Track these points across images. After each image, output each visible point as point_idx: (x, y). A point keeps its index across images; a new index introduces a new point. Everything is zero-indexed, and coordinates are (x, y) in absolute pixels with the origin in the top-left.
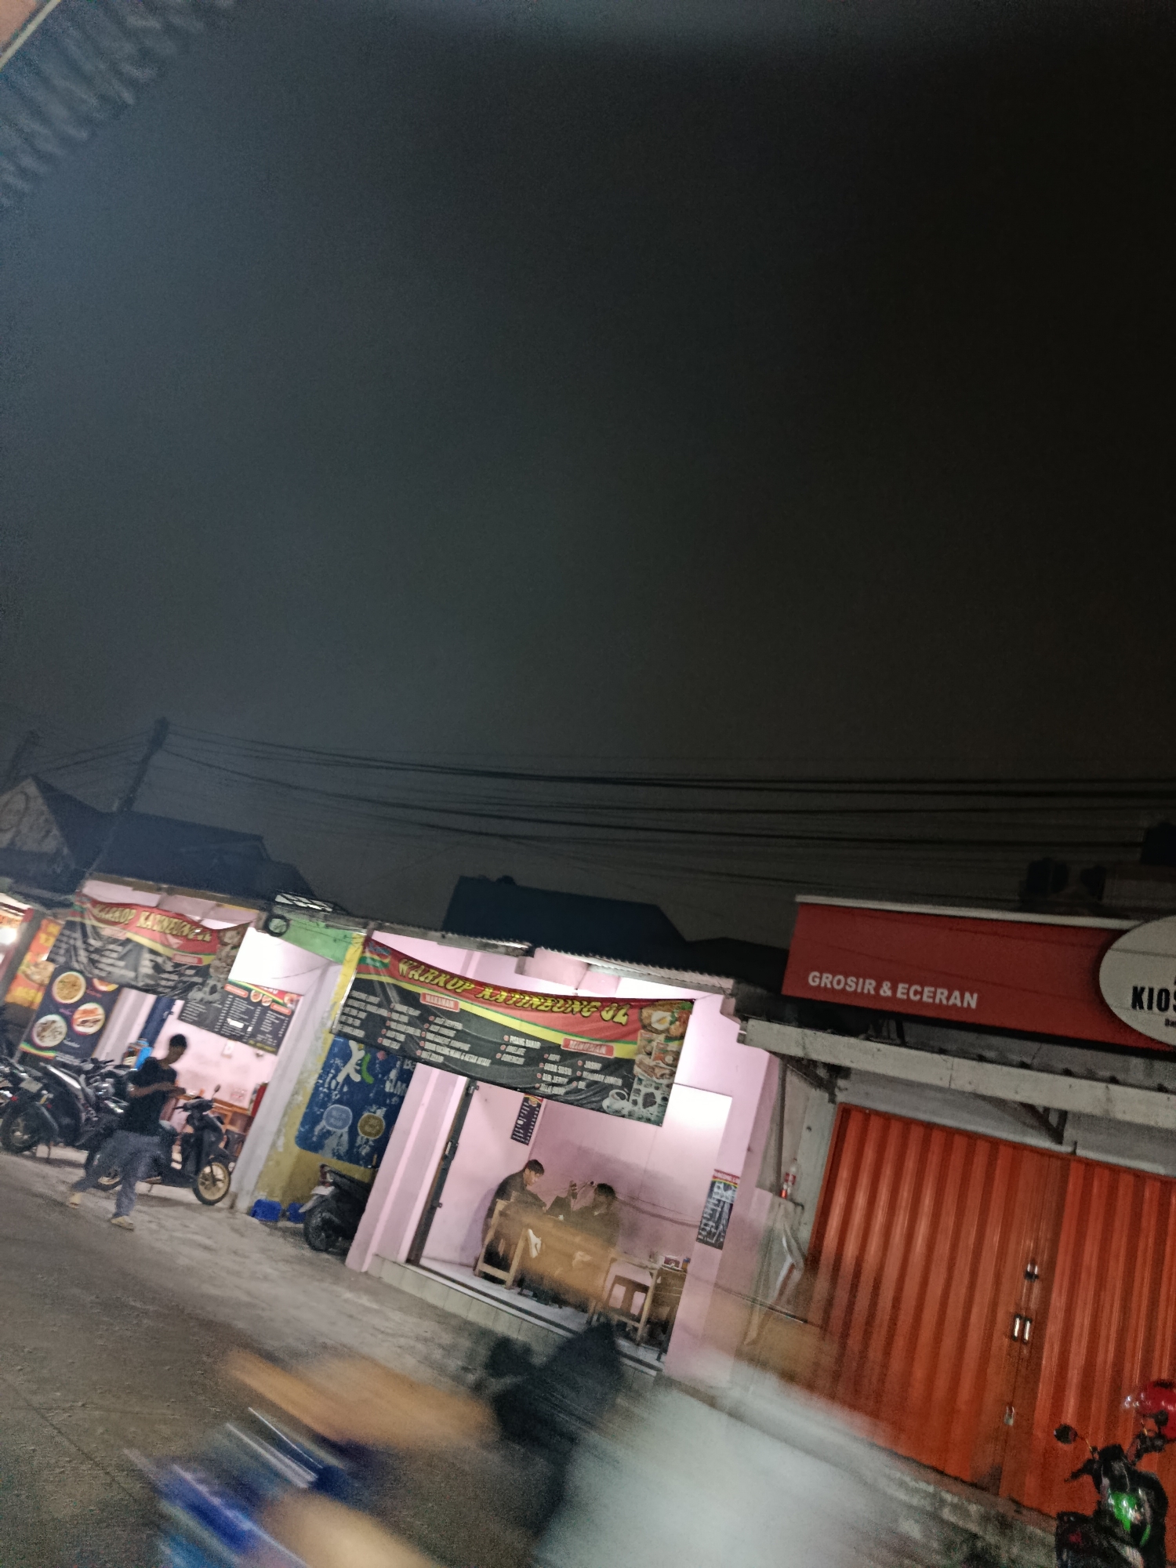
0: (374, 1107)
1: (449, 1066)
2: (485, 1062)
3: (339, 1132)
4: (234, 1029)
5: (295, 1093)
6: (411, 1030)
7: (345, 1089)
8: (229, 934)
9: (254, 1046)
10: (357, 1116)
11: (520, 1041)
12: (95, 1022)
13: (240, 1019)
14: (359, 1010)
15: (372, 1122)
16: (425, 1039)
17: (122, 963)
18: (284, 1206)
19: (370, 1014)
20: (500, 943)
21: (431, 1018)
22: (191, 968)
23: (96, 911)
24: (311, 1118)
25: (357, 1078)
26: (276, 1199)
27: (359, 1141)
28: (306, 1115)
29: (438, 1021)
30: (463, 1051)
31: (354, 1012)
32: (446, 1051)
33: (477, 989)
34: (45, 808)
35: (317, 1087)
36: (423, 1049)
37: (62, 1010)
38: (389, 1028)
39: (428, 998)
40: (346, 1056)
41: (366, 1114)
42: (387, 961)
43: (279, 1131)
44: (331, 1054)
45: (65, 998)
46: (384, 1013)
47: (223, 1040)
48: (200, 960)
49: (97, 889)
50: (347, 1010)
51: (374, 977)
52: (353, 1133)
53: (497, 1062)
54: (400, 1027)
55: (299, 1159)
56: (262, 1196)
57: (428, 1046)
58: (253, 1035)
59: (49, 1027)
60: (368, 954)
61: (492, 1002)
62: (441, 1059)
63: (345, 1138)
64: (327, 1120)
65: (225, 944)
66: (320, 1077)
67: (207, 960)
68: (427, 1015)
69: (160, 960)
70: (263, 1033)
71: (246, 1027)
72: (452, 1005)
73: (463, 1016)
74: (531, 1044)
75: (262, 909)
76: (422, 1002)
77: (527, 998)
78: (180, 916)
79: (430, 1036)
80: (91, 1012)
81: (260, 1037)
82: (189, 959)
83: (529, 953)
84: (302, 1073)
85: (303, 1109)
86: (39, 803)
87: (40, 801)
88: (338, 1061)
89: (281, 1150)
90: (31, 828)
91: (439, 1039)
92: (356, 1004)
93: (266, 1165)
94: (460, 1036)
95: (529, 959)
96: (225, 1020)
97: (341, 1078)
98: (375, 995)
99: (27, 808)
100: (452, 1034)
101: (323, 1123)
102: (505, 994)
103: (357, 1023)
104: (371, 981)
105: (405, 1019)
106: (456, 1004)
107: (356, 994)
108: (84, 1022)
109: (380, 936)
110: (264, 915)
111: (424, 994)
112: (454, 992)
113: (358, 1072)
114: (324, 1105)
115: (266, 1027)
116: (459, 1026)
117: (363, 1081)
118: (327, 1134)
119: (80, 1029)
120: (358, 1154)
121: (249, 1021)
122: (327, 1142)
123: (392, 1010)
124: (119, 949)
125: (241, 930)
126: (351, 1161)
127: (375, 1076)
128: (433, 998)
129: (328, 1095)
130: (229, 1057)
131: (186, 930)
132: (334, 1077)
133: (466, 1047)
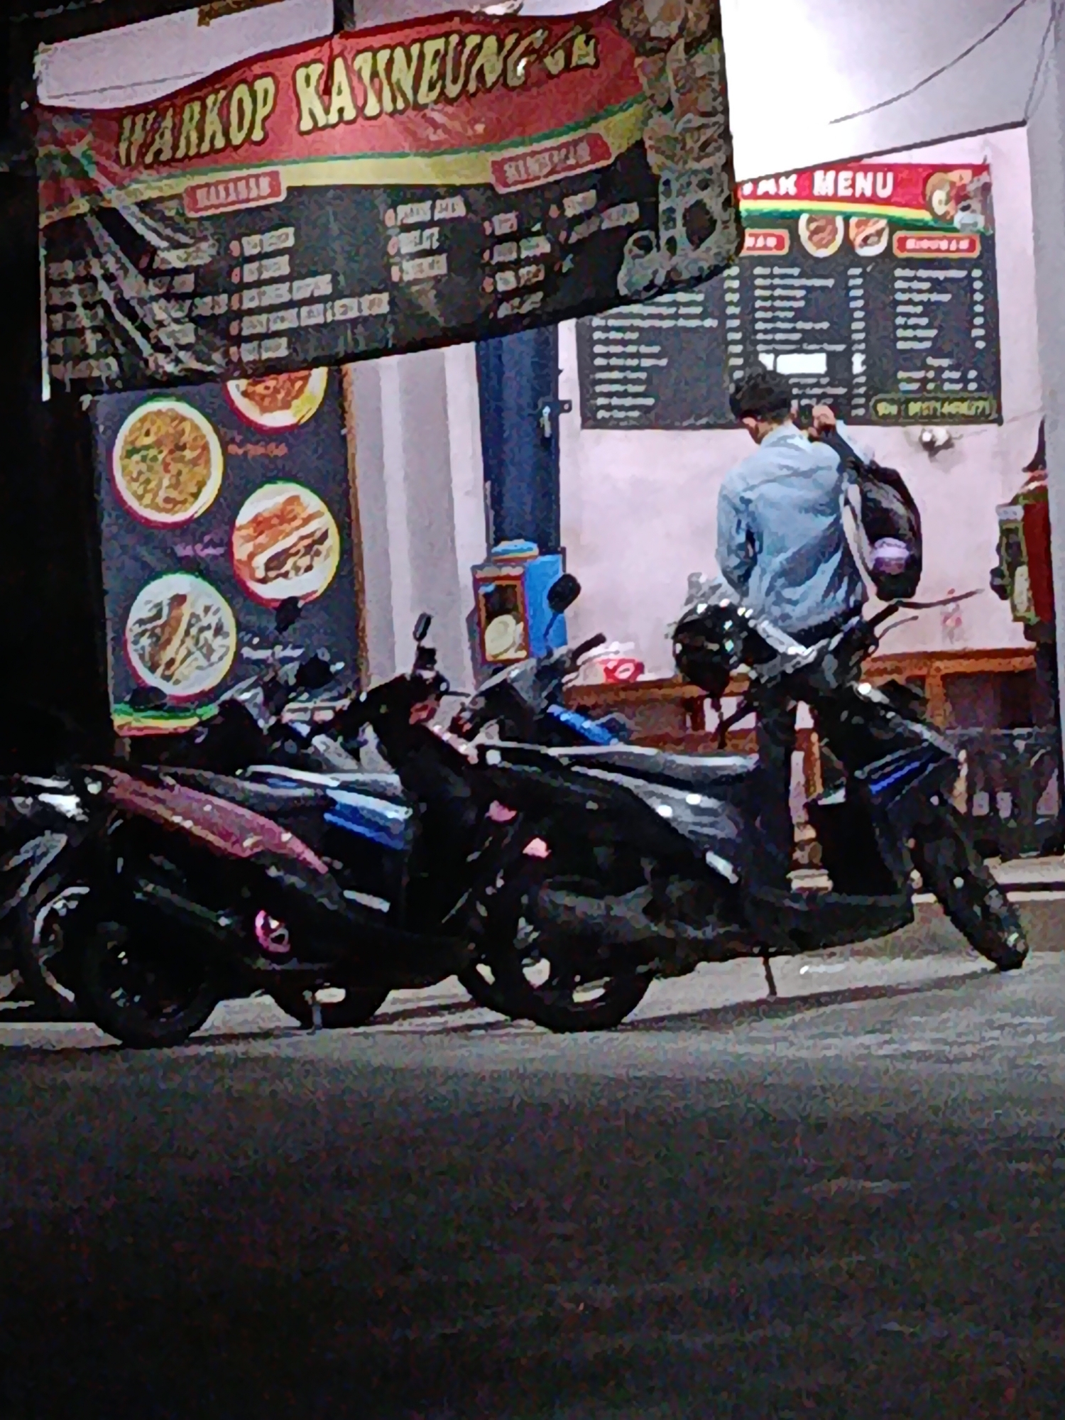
4: (801, 384)
12: (314, 545)
13: (805, 340)
22: (576, 184)
37: (183, 551)
45: (172, 504)
48: (598, 146)
58: (879, 382)
59: (172, 625)
67: (616, 131)
69: (452, 210)
70: (912, 359)
71: (838, 364)
80: (284, 516)
81: (908, 380)
82: (557, 160)
108: (275, 563)
115: (914, 333)
119: (276, 591)
121: (840, 333)
131: (490, 60)
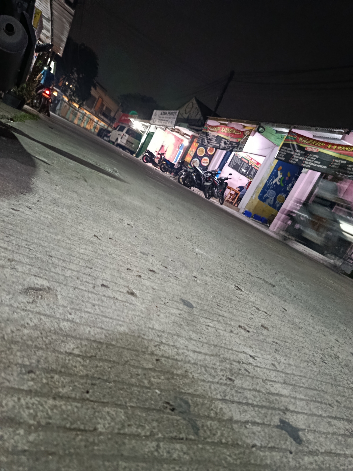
0: (282, 194)
1: (313, 168)
2: (325, 167)
3: (271, 198)
4: (243, 172)
5: (260, 183)
6: (301, 158)
7: (275, 186)
8: (247, 132)
9: (248, 178)
10: (277, 195)
11: (339, 161)
12: (207, 163)
13: (245, 169)
14: (284, 152)
15: (281, 198)
16: (305, 161)
17: (216, 142)
18: (253, 215)
19: (287, 153)
20: (337, 130)
21: (308, 154)
22: (235, 142)
23: (210, 128)
24: (264, 192)
25: (278, 183)
26: (251, 211)
27: (276, 203)
28: (262, 191)
29: (310, 155)
30: (317, 164)
31: (282, 153)
32: (312, 164)
33: (326, 145)
34: (197, 106)
35: (266, 183)
36: (304, 163)
37: (199, 158)
38: (293, 157)
39: (308, 148)
40: (277, 176)
41: (280, 195)
42: (295, 138)
43: (254, 193)
44: (272, 174)
45: (200, 155)
46: (293, 153)
47: (240, 174)
48: (237, 140)
49: (210, 122)
50: (280, 152)
51: (290, 143)
52: (275, 199)
53: (328, 167)
54: (297, 156)
55: (258, 202)
56: (247, 210)
57: (306, 162)
58: (248, 175)
59: (195, 162)
60: (289, 136)
61: (331, 149)
62: (310, 166)
63: (273, 200)
64: (268, 194)
65: (245, 135)
66: (268, 180)
67: (239, 140)
68: (306, 153)
69: (226, 141)
70: (251, 175)
71: (246, 172)
72: (316, 150)
73: (319, 153)
74: (342, 162)
75: (257, 124)
76: (306, 149)
77: (344, 148)
78: (233, 128)
79: (307, 159)
80: (206, 160)
81: (250, 176)
82: (235, 140)
83: (348, 133)
84: (262, 178)
85: (261, 189)
86: (196, 105)
87: (196, 104)
88: (274, 177)
89: (254, 199)
90: (193, 112)
91: (310, 160)
92: (283, 150)
93: (249, 202)
94: (317, 159)
95: (347, 135)
96: (241, 169)
97: (274, 182)
98: (290, 148)
99: (193, 106)
100: (315, 159)
101: (267, 194)
102: (335, 147)
103: (283, 156)
104: (289, 144)
105: (299, 154)
106: (318, 150)
107: (283, 147)
108: (204, 162)
109: (293, 130)
110: (258, 126)
111: (307, 147)
112: (318, 146)
113: (279, 182)
114: (268, 189)
115: (252, 173)
116: (317, 157)
117: (280, 184)
118: (267, 198)
119: (203, 164)
120: (276, 206)
121: (248, 170)
122: (267, 200)
123: (295, 152)
124: (216, 138)
125: (250, 131)
126: (273, 207)
127: (284, 184)
128: (310, 148)
129: (269, 186)
130: (241, 180)
131: (234, 132)
132: (272, 181)
133: (319, 163)
